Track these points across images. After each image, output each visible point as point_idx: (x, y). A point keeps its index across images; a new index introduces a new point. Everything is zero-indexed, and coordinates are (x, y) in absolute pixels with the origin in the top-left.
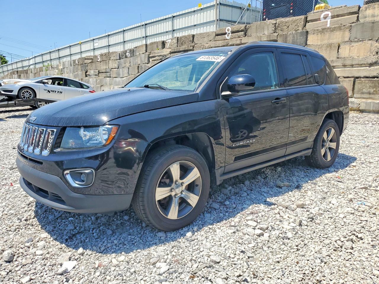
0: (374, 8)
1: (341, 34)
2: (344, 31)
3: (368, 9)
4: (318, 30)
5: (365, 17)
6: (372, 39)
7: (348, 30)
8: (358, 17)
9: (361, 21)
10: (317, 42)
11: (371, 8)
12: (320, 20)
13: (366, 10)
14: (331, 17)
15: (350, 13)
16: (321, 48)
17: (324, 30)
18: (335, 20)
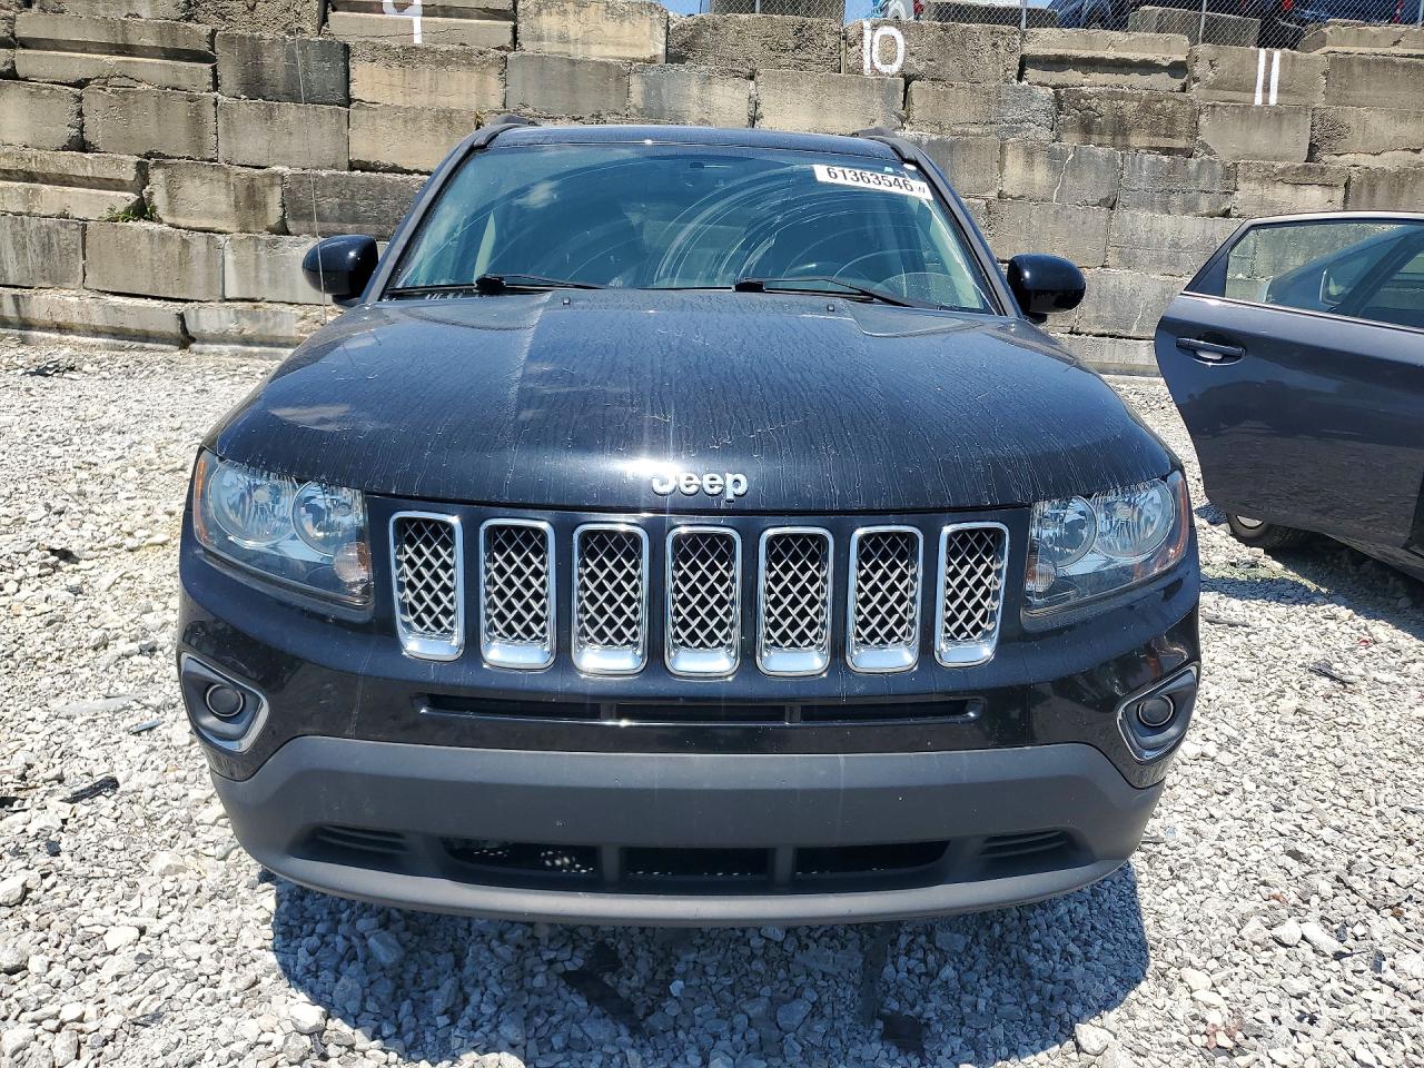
0: (565, 12)
1: (474, 80)
2: (483, 72)
3: (545, 11)
4: (387, 48)
5: (540, 38)
6: (581, 118)
7: (495, 71)
8: (515, 30)
9: (528, 46)
10: (393, 98)
11: (554, 10)
12: (383, 13)
13: (539, 12)
14: (420, 10)
15: (486, 10)
16: (414, 120)
17: (408, 55)
18: (441, 25)
